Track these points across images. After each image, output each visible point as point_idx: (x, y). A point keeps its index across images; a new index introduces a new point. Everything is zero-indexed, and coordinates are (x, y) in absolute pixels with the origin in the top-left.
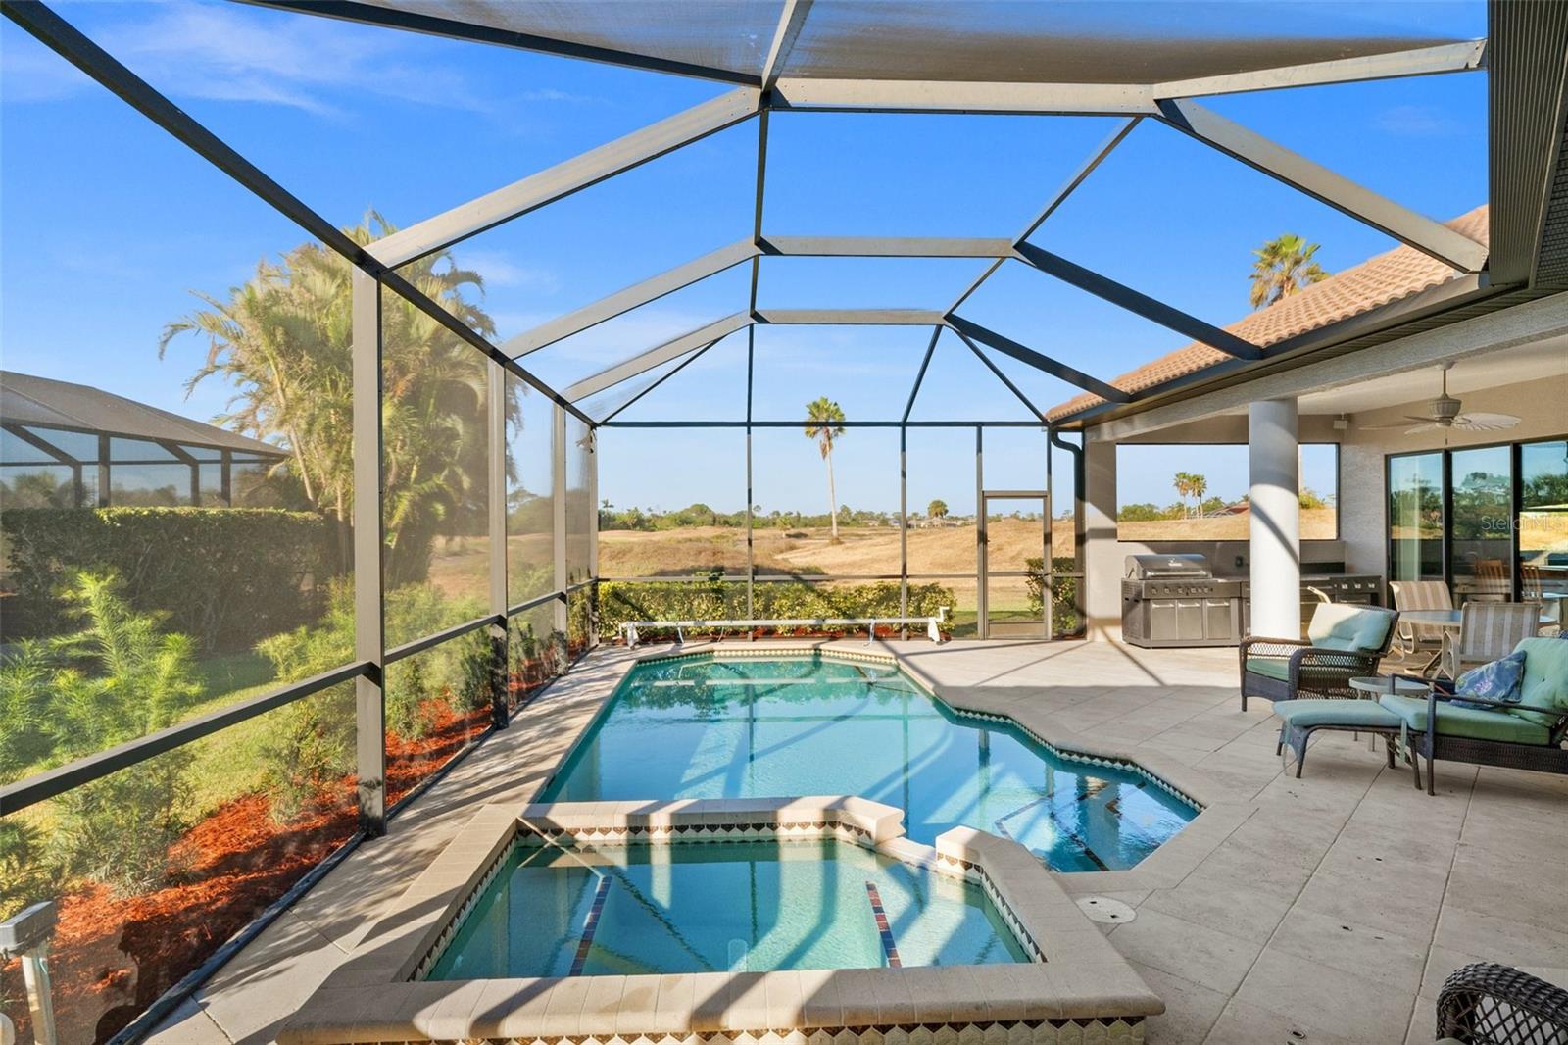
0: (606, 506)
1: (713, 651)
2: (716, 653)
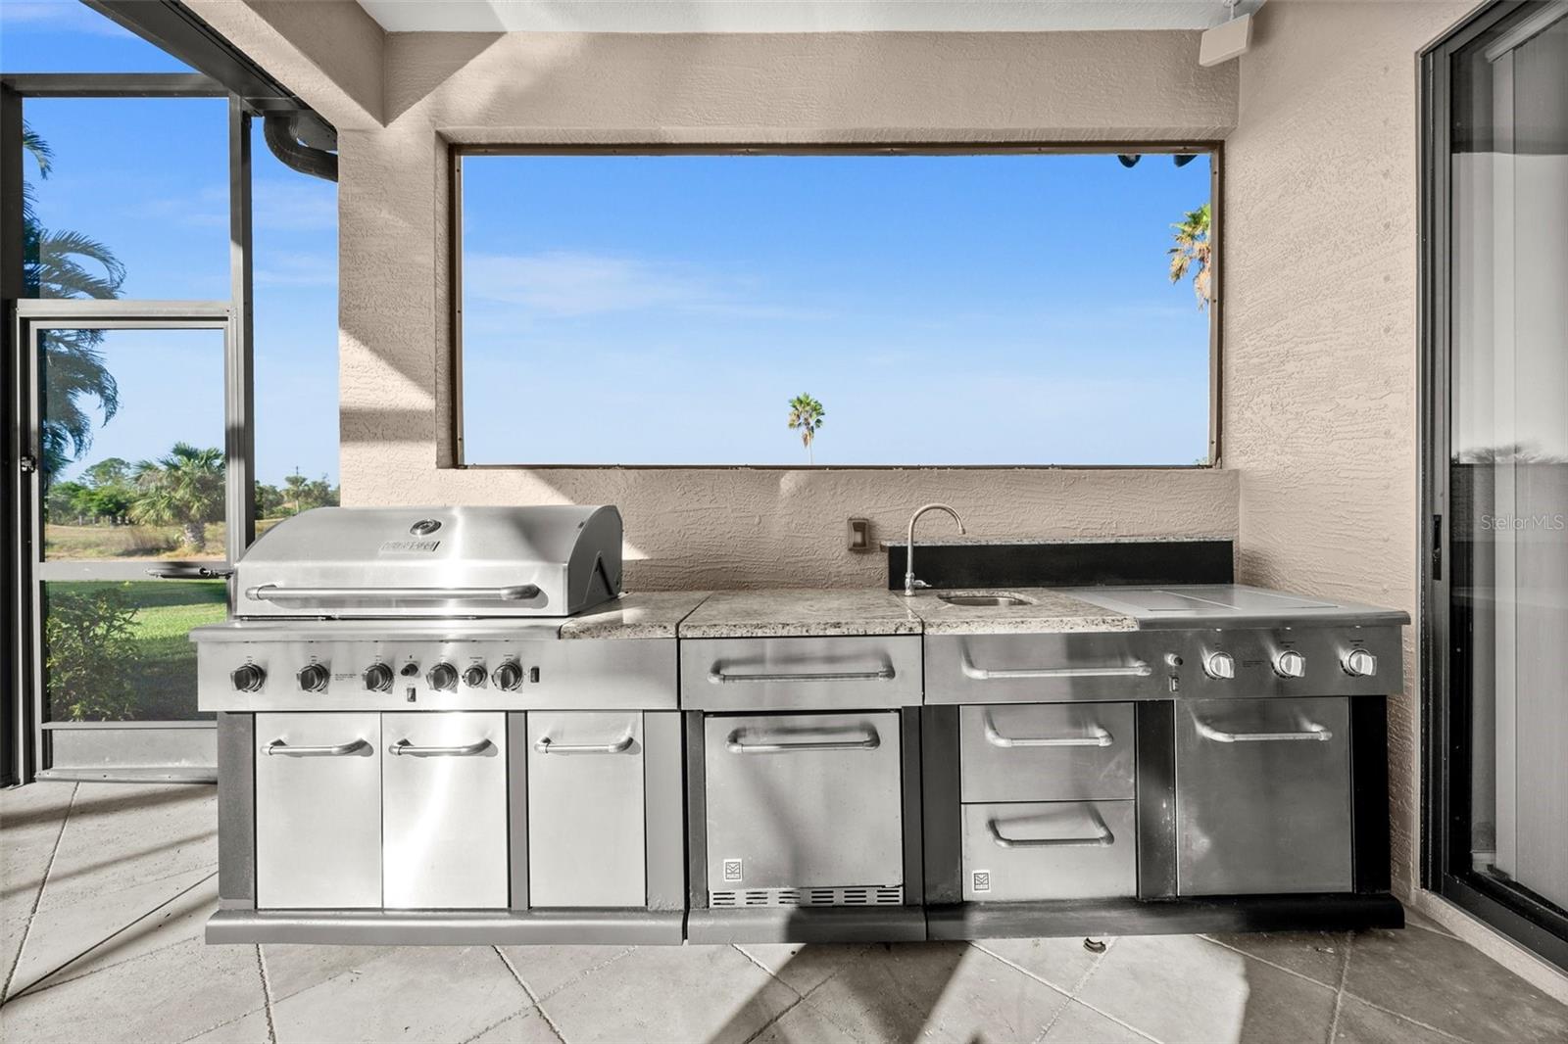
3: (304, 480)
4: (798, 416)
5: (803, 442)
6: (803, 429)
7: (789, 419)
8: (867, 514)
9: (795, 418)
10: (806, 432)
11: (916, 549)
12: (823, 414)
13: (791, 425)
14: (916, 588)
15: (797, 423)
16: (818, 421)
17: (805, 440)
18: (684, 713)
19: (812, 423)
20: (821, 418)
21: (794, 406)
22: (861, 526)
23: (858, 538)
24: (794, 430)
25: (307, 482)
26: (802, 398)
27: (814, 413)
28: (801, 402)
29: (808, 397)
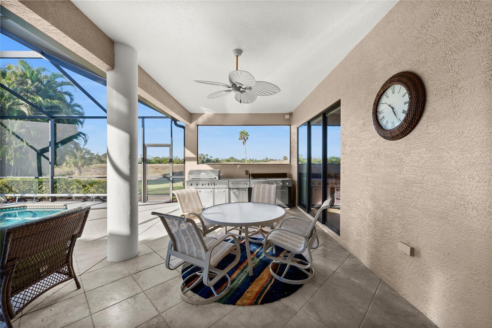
0: (211, 157)
1: (27, 206)
2: (28, 207)
3: (94, 154)
4: (242, 136)
5: (243, 144)
6: (243, 140)
7: (239, 138)
8: (247, 170)
9: (241, 137)
10: (244, 141)
11: (251, 174)
12: (249, 136)
13: (240, 139)
14: (252, 178)
15: (241, 138)
16: (247, 138)
17: (244, 143)
18: (229, 188)
19: (246, 138)
20: (248, 137)
21: (240, 134)
22: (247, 171)
23: (246, 173)
24: (240, 140)
25: (95, 155)
26: (242, 131)
27: (246, 136)
28: (242, 132)
29: (244, 131)
